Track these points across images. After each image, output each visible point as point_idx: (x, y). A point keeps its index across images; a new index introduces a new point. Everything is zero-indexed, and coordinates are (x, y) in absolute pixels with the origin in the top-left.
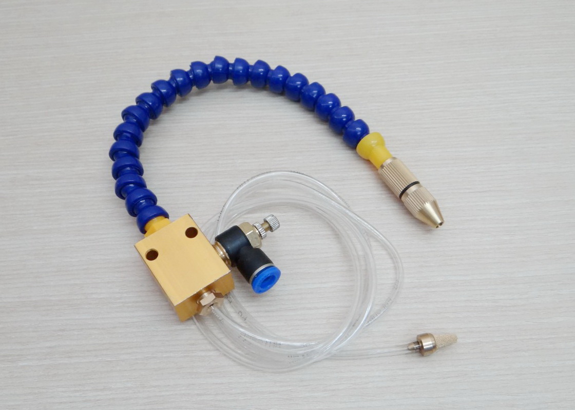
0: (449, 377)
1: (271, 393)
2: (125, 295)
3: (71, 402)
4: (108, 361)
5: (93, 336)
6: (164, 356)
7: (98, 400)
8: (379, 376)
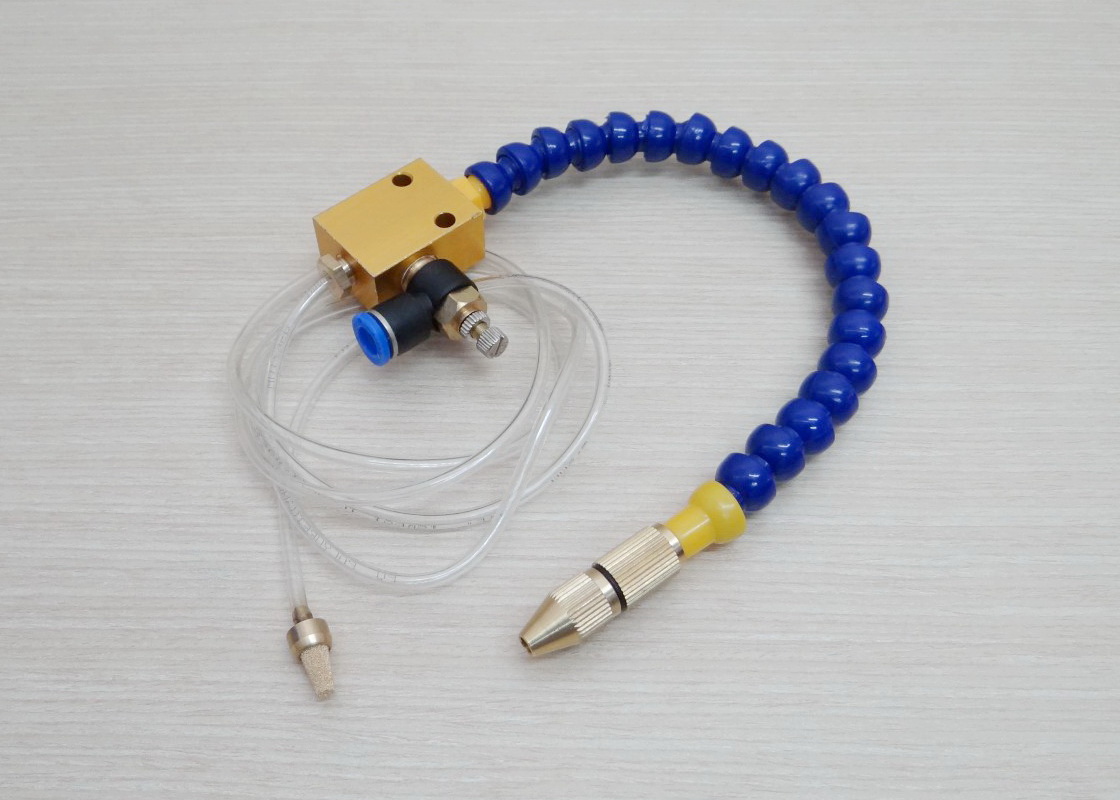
0: (781, 705)
1: (432, 710)
2: (176, 511)
3: (46, 702)
4: (127, 630)
5: (106, 583)
6: (236, 627)
7: (99, 701)
8: (645, 693)
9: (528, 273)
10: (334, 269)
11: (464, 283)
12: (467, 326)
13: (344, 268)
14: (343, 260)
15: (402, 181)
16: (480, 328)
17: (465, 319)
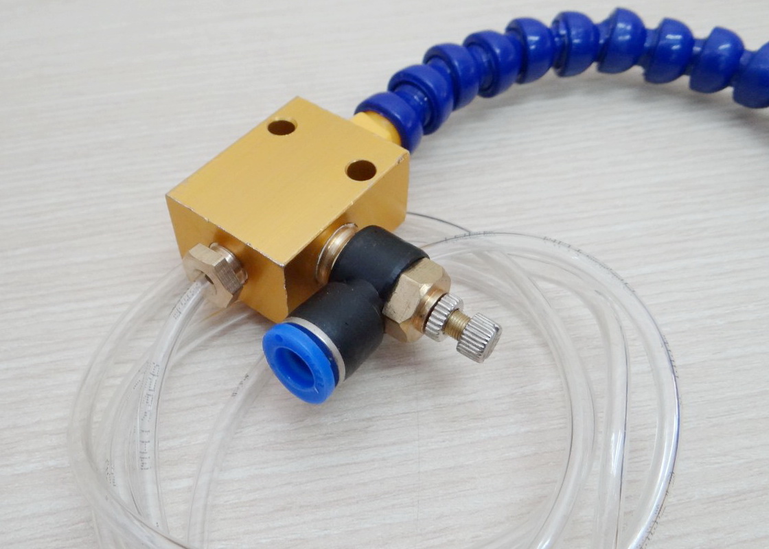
9: (474, 230)
10: (214, 265)
11: (414, 257)
12: (436, 320)
13: (227, 259)
14: (222, 249)
15: (281, 128)
16: (455, 319)
17: (432, 309)
